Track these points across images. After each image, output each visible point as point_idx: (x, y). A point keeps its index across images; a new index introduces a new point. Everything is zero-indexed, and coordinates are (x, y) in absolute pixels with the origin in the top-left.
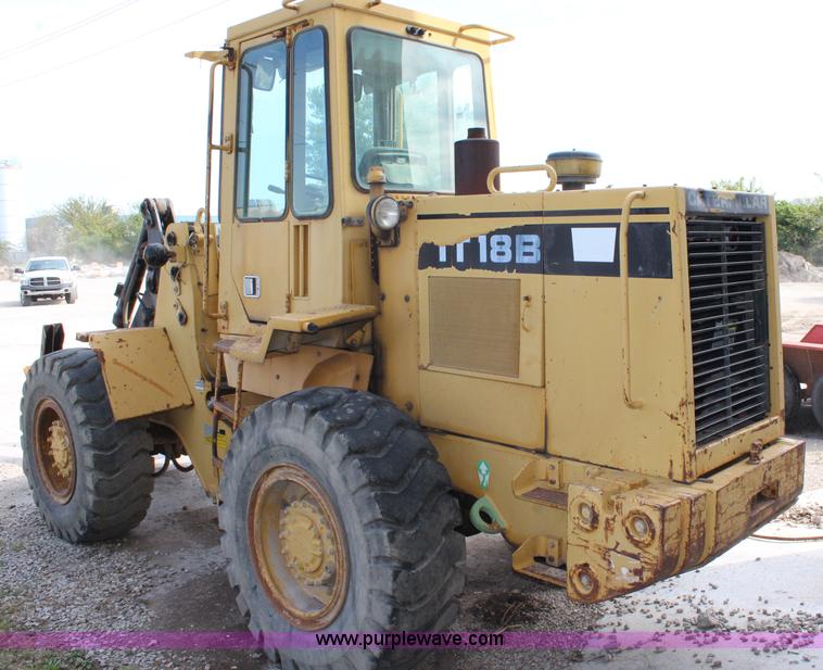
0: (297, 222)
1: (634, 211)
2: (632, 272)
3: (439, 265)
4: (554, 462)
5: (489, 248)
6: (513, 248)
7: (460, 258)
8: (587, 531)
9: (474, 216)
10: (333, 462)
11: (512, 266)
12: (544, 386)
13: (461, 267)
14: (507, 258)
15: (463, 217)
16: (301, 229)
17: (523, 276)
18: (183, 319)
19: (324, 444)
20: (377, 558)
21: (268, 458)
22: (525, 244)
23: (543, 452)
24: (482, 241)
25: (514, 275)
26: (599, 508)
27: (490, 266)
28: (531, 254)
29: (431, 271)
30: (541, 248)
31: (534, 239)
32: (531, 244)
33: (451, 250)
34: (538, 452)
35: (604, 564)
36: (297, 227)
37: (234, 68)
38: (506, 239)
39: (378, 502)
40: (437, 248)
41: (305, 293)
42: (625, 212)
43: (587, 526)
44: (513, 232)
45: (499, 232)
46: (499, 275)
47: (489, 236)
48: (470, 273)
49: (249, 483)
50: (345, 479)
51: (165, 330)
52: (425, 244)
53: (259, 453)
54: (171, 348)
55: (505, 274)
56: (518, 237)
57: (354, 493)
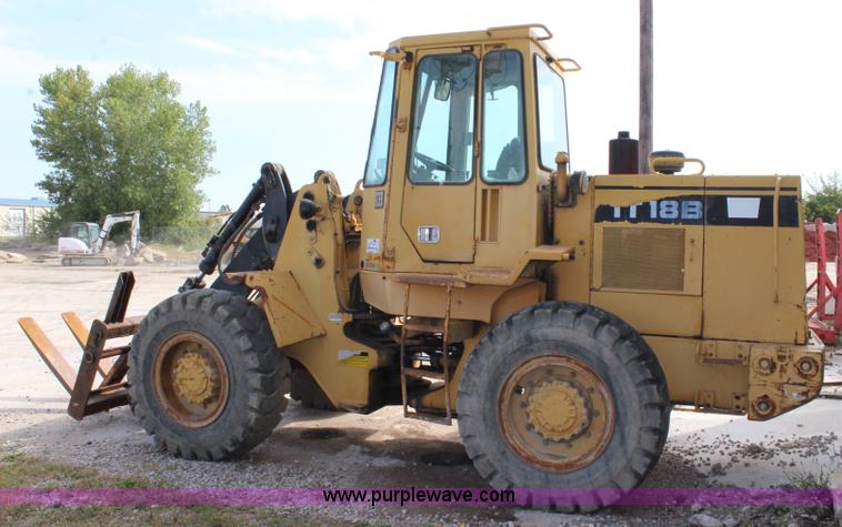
0: (486, 187)
1: (782, 189)
2: (780, 225)
3: (613, 219)
4: (709, 342)
5: (659, 209)
6: (679, 209)
7: (633, 214)
8: (767, 374)
9: (646, 188)
10: (607, 346)
11: (678, 220)
12: (702, 296)
13: (633, 221)
14: (675, 215)
15: (638, 188)
16: (489, 193)
17: (687, 227)
18: (319, 263)
19: (595, 334)
20: (646, 405)
21: (527, 352)
22: (690, 207)
23: (700, 338)
24: (653, 205)
25: (680, 226)
26: (776, 360)
27: (659, 220)
28: (694, 213)
29: (606, 224)
30: (703, 209)
31: (698, 204)
32: (694, 207)
33: (625, 211)
34: (695, 338)
35: (780, 393)
36: (484, 192)
37: (410, 69)
38: (674, 203)
39: (649, 367)
40: (612, 209)
41: (494, 238)
42: (777, 189)
43: (768, 372)
44: (679, 199)
45: (668, 199)
46: (667, 226)
47: (659, 202)
48: (642, 225)
49: (503, 373)
50: (618, 356)
51: (291, 273)
52: (601, 206)
53: (518, 349)
54: (299, 288)
55: (672, 226)
56: (683, 203)
57: (626, 364)
